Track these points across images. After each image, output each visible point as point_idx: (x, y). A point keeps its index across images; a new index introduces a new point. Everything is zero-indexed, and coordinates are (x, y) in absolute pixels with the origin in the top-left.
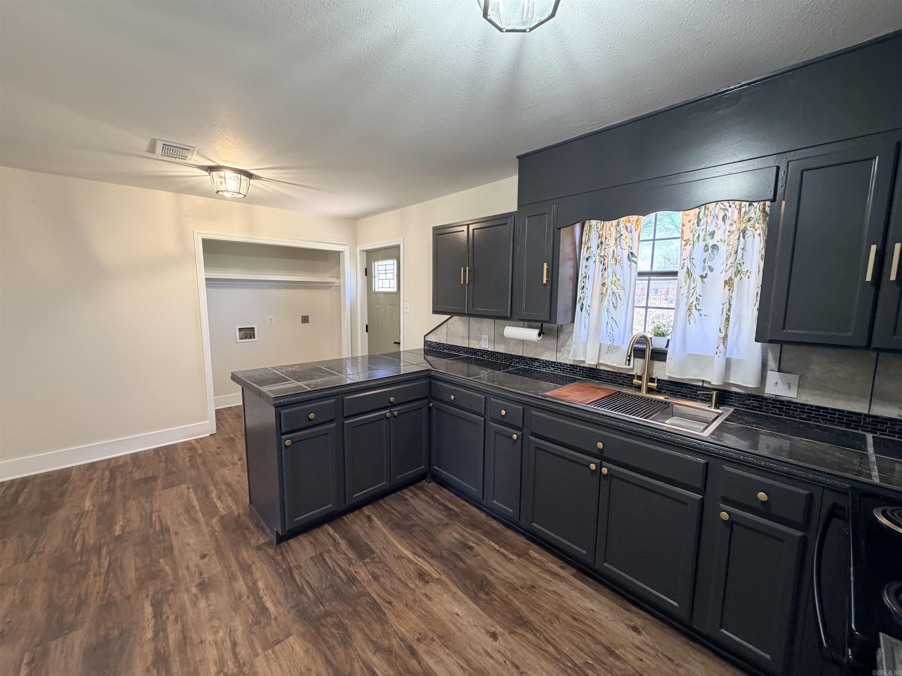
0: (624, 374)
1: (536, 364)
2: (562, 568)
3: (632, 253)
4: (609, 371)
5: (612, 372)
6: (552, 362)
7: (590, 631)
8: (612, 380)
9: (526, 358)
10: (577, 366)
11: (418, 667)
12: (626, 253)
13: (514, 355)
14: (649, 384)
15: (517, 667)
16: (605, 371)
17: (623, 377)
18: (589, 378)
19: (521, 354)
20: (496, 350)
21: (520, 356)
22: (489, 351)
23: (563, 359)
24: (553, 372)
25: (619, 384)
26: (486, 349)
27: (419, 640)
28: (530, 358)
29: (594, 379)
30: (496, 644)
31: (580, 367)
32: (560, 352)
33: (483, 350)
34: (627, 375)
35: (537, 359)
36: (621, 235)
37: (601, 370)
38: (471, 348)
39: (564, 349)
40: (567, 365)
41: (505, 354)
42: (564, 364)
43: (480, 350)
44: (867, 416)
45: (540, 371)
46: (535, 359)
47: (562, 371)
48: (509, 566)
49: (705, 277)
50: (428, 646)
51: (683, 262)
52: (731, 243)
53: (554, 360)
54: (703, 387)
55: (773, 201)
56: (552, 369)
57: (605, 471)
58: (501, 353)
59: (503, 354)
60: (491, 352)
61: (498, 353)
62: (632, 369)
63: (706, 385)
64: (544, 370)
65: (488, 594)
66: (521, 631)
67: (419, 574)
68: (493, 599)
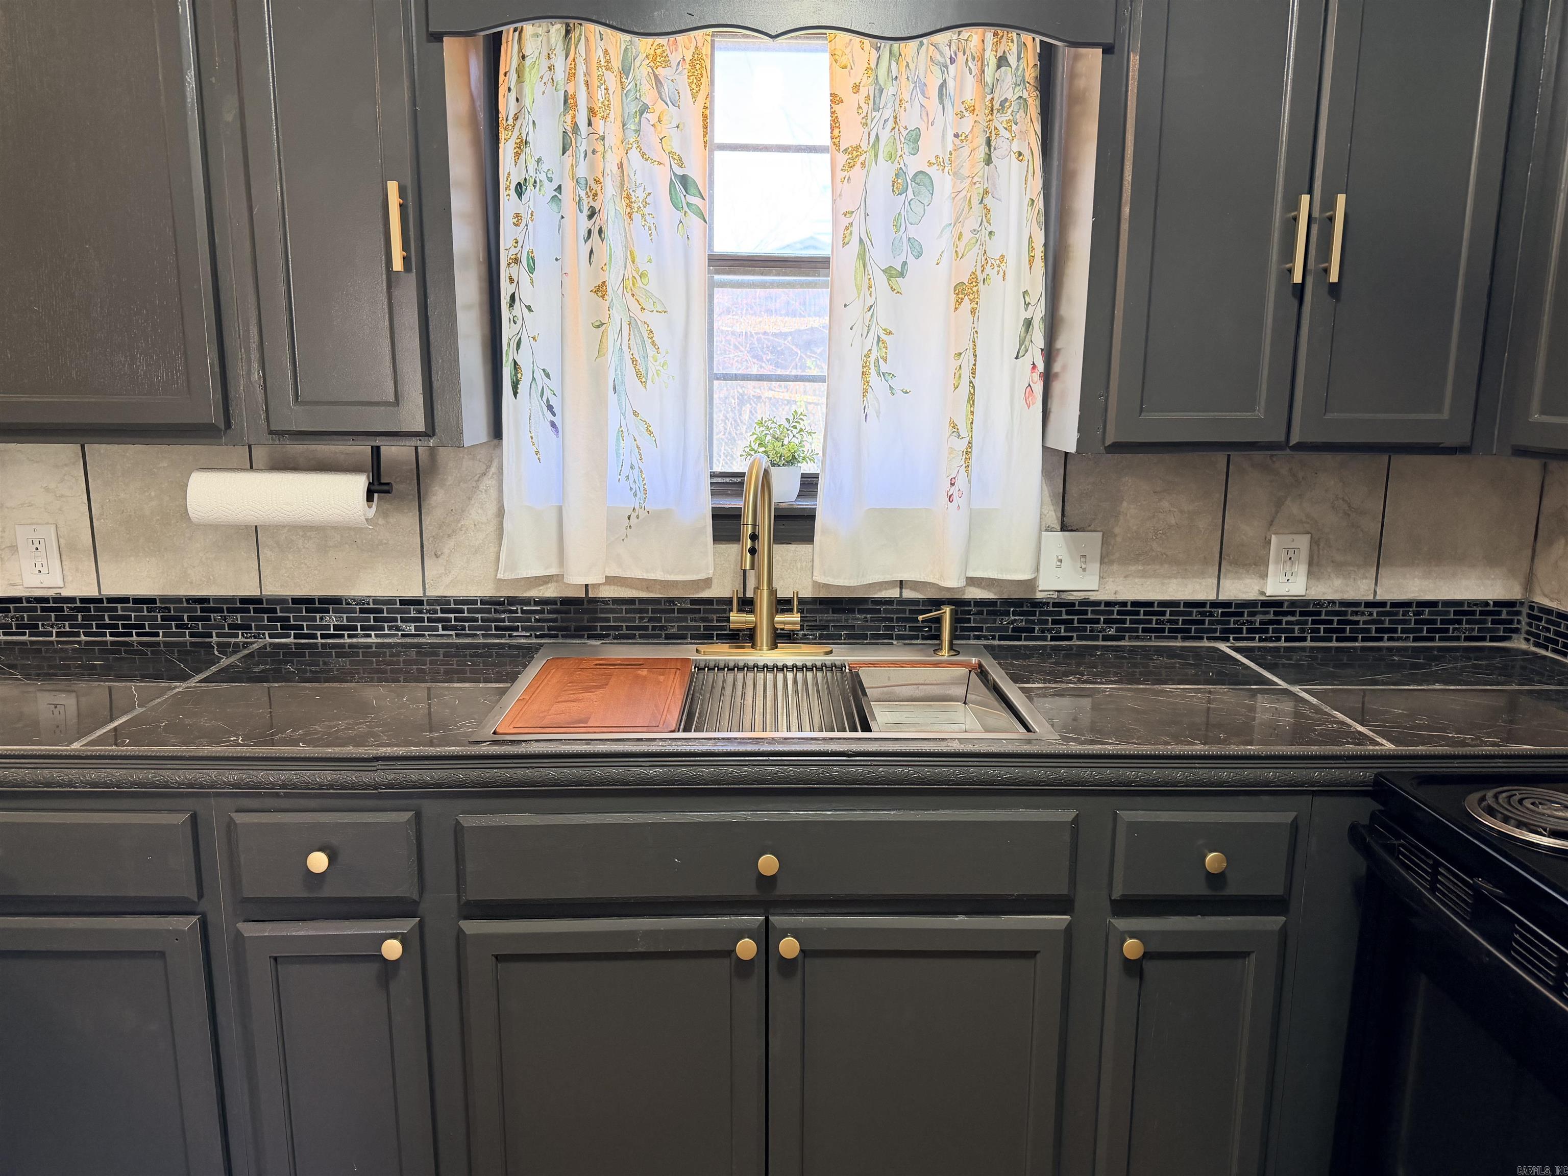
0: (681, 600)
1: (331, 619)
3: (684, 180)
4: (632, 601)
5: (642, 601)
6: (404, 602)
8: (646, 628)
9: (281, 601)
10: (512, 601)
12: (662, 177)
14: (779, 618)
16: (616, 601)
17: (680, 611)
18: (563, 636)
19: (250, 590)
20: (111, 589)
21: (245, 601)
22: (72, 600)
23: (452, 583)
24: (415, 640)
25: (668, 637)
26: (50, 593)
28: (297, 601)
29: (581, 637)
32: (437, 556)
33: (28, 600)
34: (694, 601)
35: (335, 601)
36: (644, 109)
37: (604, 601)
39: (451, 543)
40: (474, 602)
41: (165, 599)
42: (458, 602)
43: (18, 600)
44: (1208, 605)
45: (351, 646)
46: (325, 600)
47: (454, 628)
49: (902, 274)
51: (846, 221)
52: (965, 172)
53: (415, 592)
54: (902, 602)
55: (1108, 50)
56: (411, 628)
57: (789, 947)
58: (138, 601)
59: (150, 601)
60: (84, 600)
61: (124, 600)
62: (707, 582)
63: (908, 594)
64: (373, 640)
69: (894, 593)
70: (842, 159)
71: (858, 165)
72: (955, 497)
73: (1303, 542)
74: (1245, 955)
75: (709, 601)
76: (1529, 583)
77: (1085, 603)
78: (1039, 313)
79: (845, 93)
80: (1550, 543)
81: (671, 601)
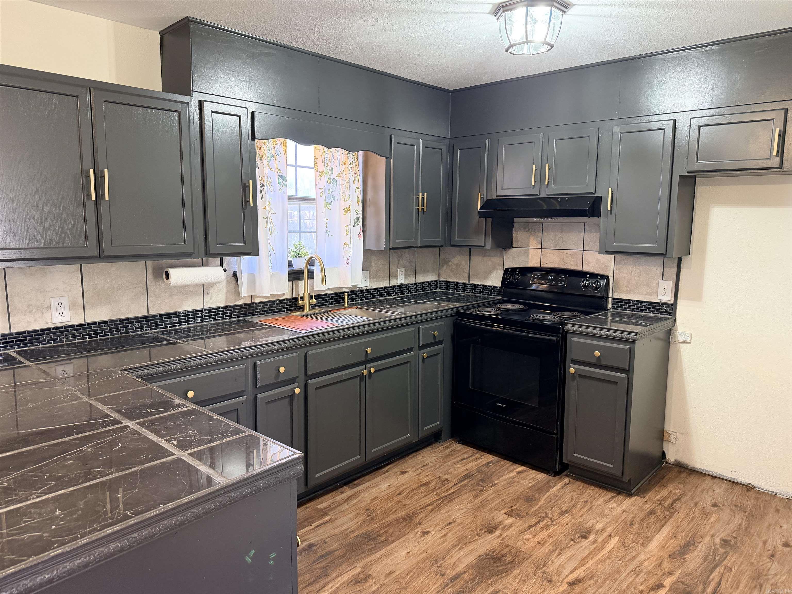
0: (277, 300)
1: (173, 320)
2: (342, 493)
3: (282, 177)
4: (263, 302)
5: (267, 302)
6: (197, 311)
8: (268, 310)
9: (155, 316)
10: (230, 306)
11: (469, 573)
12: (276, 175)
13: (131, 319)
14: (311, 301)
15: (450, 523)
16: (259, 303)
17: (277, 304)
18: (245, 316)
19: (144, 313)
20: (90, 320)
21: (142, 318)
22: (73, 326)
23: (213, 303)
24: (200, 324)
25: (273, 312)
26: (64, 324)
27: (443, 575)
28: (161, 315)
29: (250, 316)
30: (433, 532)
31: (234, 306)
32: (208, 294)
33: (54, 328)
34: (280, 300)
35: (175, 313)
37: (256, 303)
38: (16, 334)
39: (212, 289)
40: (219, 308)
41: (111, 321)
42: (213, 309)
43: (49, 329)
44: (390, 287)
45: (180, 329)
46: (171, 314)
47: (213, 318)
49: (331, 204)
50: (446, 569)
52: (345, 179)
53: (201, 307)
54: (329, 294)
55: (386, 158)
56: (199, 320)
57: (372, 370)
58: (100, 323)
59: (105, 322)
60: (78, 326)
61: (94, 323)
62: (284, 294)
63: (331, 292)
64: (187, 326)
65: (380, 535)
66: (417, 520)
67: (355, 584)
68: (386, 532)
70: (318, 174)
71: (323, 176)
72: (349, 263)
73: (403, 270)
74: (437, 354)
75: (283, 300)
76: (439, 276)
77: (366, 290)
78: (360, 215)
79: (319, 157)
80: (443, 266)
81: (274, 301)
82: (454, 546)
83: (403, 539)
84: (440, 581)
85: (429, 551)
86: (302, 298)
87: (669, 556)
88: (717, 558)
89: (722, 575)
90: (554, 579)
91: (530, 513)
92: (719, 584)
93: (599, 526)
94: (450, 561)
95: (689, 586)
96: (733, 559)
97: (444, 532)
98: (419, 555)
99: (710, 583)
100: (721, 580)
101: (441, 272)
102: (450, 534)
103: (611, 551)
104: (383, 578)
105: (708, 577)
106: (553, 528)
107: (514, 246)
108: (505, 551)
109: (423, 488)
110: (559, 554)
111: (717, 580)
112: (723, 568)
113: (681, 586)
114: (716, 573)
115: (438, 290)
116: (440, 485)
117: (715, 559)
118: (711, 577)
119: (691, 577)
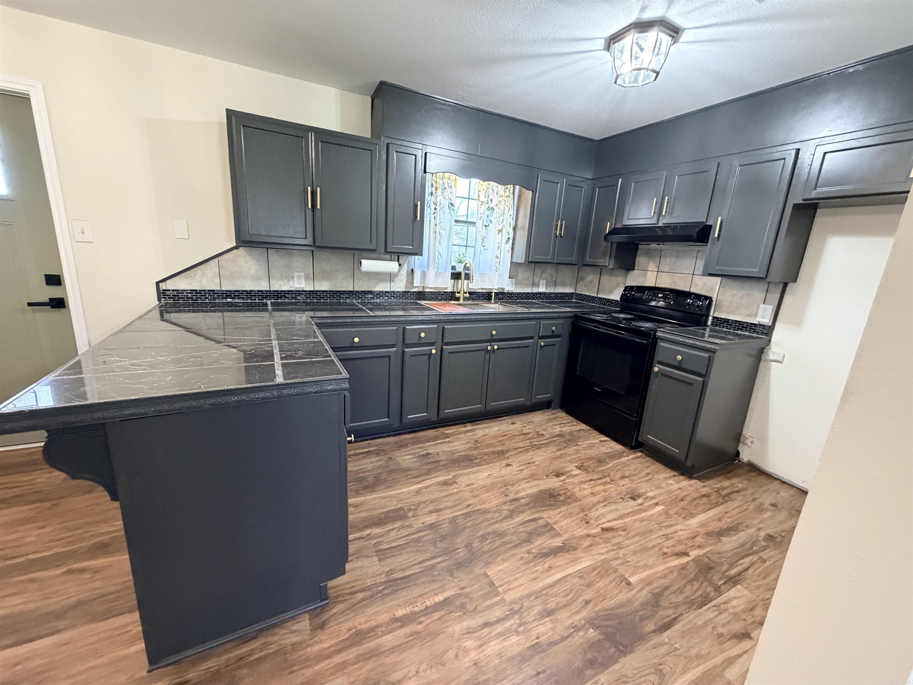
1: (370, 296)
2: (465, 427)
3: (452, 204)
4: (432, 292)
5: (434, 292)
6: (385, 292)
7: (510, 435)
8: (434, 298)
9: (358, 292)
10: (408, 292)
11: (526, 500)
12: (447, 202)
13: (343, 291)
14: (465, 295)
15: (530, 463)
16: (429, 292)
17: (442, 294)
19: (351, 289)
20: (317, 289)
21: (349, 291)
22: (306, 291)
23: (396, 288)
24: (387, 301)
26: (301, 289)
27: (506, 496)
28: (361, 292)
30: (514, 466)
31: (411, 292)
32: (394, 282)
33: (295, 291)
34: (444, 292)
35: (370, 292)
36: (446, 188)
37: (426, 292)
38: (273, 291)
39: (397, 278)
41: (330, 291)
42: (397, 292)
43: (291, 291)
44: (532, 293)
45: (373, 302)
46: (368, 291)
47: (396, 298)
48: (453, 444)
49: (488, 226)
50: (511, 492)
51: (480, 215)
52: (501, 208)
53: (388, 290)
54: (482, 293)
55: (533, 192)
56: (386, 298)
57: (496, 347)
58: (324, 291)
59: (326, 291)
60: (309, 291)
61: (320, 291)
62: (447, 288)
63: (483, 291)
64: (378, 301)
65: (476, 459)
66: (507, 455)
67: (444, 485)
68: (481, 458)
69: (480, 291)
70: (480, 203)
72: (497, 271)
73: (545, 281)
74: (555, 345)
75: (447, 292)
76: (575, 290)
77: (512, 293)
78: (511, 236)
79: (481, 190)
80: (579, 282)
81: (440, 292)
82: (524, 479)
83: (491, 465)
84: (503, 499)
85: (504, 478)
86: (458, 293)
87: (706, 534)
88: (754, 548)
89: (752, 564)
90: (591, 522)
91: (596, 470)
92: (746, 570)
93: (651, 494)
94: (516, 488)
95: (713, 562)
96: (772, 553)
97: (522, 468)
98: (497, 478)
99: (737, 566)
100: (749, 567)
101: (578, 286)
102: (525, 471)
103: (652, 515)
104: (463, 486)
105: (737, 561)
106: (610, 486)
107: (636, 268)
108: (561, 492)
109: (523, 436)
110: (605, 506)
111: (745, 566)
112: (756, 558)
113: (706, 560)
114: (747, 560)
115: (574, 300)
116: (536, 436)
117: (752, 548)
118: (741, 562)
119: (720, 556)
